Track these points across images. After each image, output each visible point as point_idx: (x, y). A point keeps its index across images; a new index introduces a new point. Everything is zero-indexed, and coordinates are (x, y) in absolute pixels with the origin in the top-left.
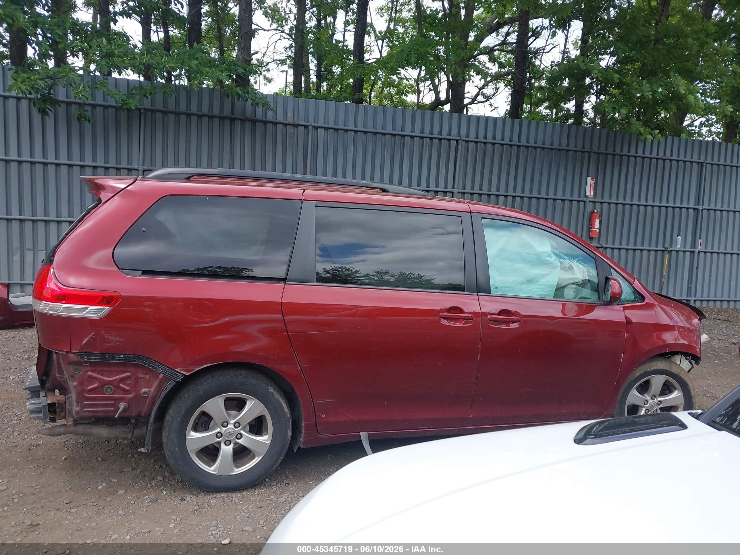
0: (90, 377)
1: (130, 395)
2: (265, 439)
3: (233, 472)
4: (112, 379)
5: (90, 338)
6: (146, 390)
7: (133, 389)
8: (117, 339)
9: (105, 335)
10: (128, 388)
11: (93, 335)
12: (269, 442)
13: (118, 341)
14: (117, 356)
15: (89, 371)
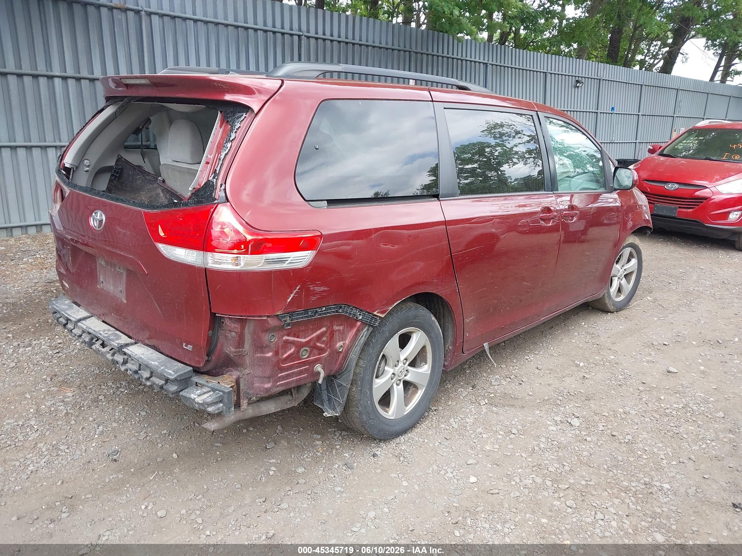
0: (287, 342)
1: (324, 354)
2: (425, 369)
3: (405, 411)
4: (307, 339)
5: (295, 294)
6: (341, 343)
7: (328, 346)
8: (322, 289)
9: (311, 286)
10: (323, 346)
11: (299, 289)
12: (430, 372)
13: (324, 291)
14: (319, 310)
15: (284, 335)
